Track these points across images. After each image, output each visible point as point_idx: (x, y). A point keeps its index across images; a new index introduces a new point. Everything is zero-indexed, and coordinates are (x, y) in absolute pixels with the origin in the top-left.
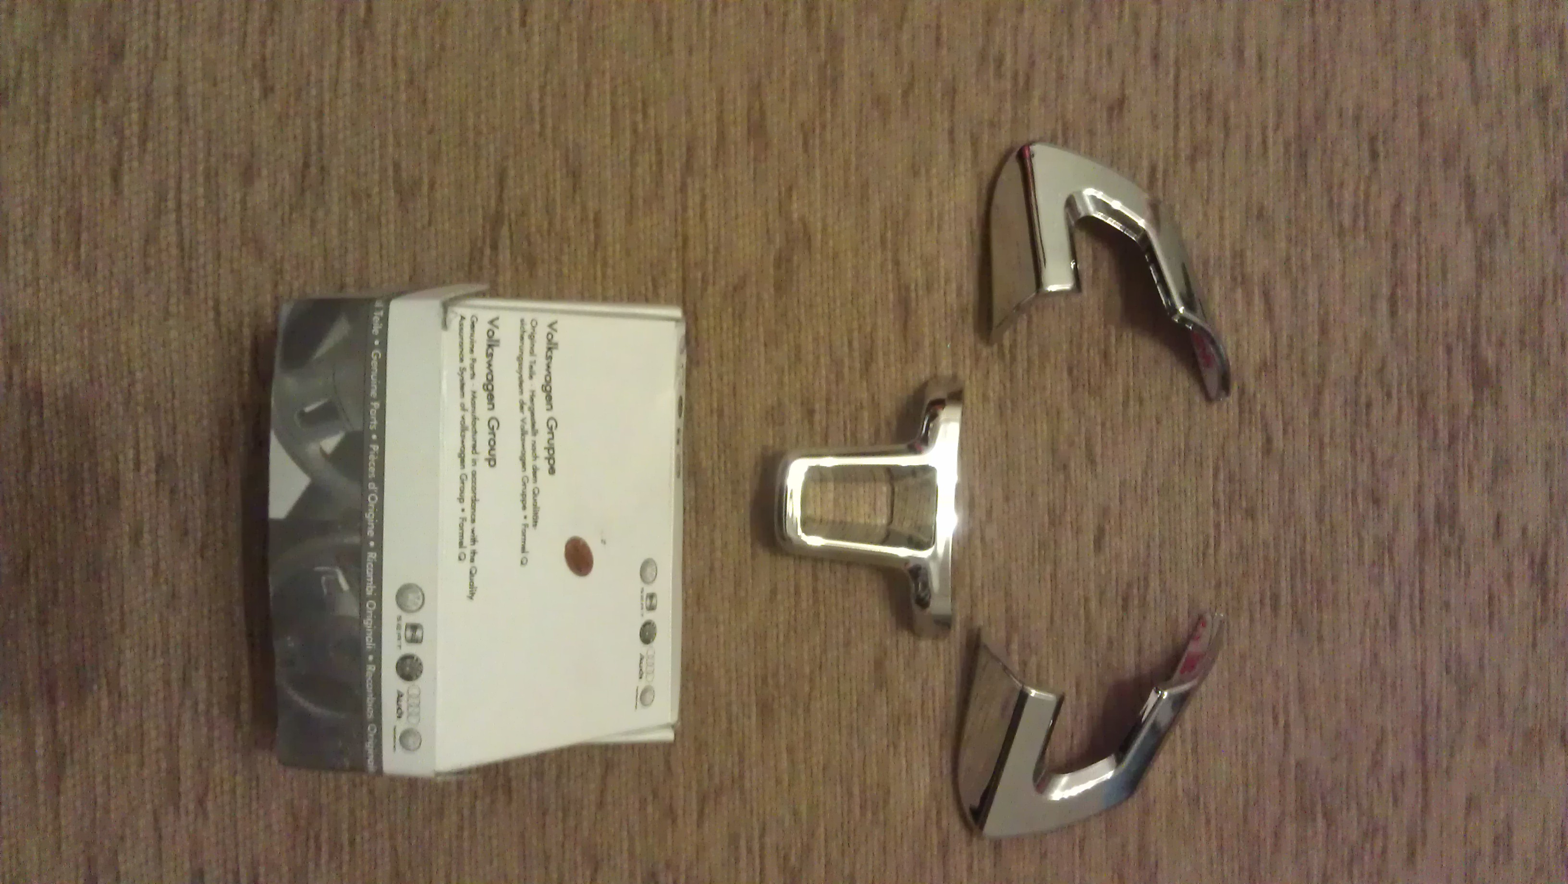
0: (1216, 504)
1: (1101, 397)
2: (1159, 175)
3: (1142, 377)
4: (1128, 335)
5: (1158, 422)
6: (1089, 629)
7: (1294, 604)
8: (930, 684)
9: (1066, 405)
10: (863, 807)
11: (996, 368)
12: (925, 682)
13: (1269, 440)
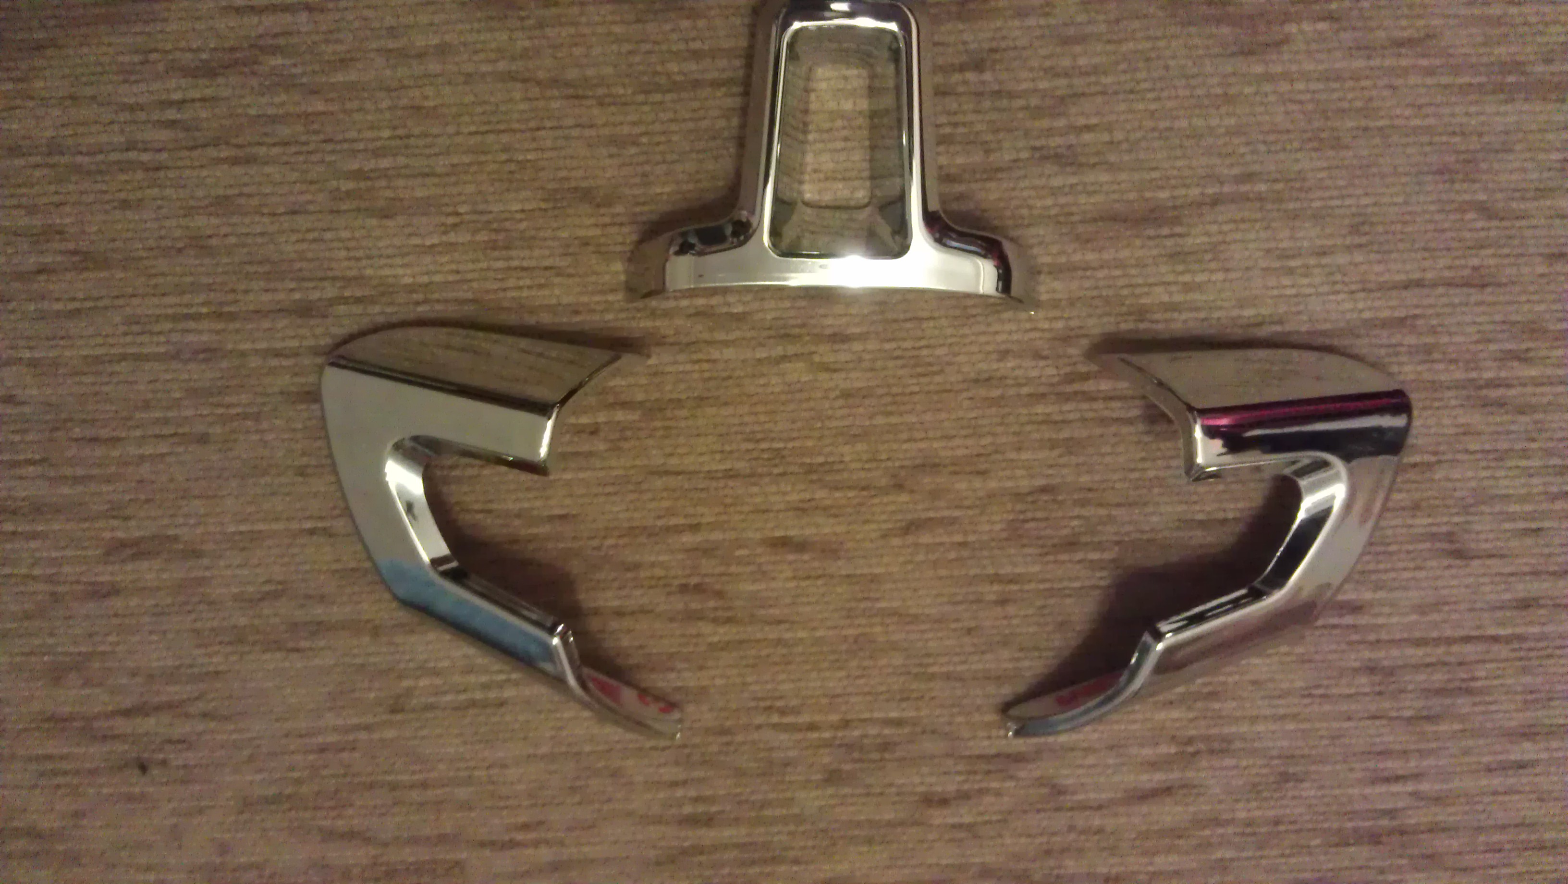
0: (846, 724)
1: (1007, 539)
2: (1348, 620)
3: (1039, 603)
4: (1103, 578)
5: (969, 631)
6: (651, 533)
7: (699, 850)
8: (557, 280)
9: (993, 484)
10: (359, 175)
11: (1050, 371)
12: (559, 272)
13: (944, 802)
